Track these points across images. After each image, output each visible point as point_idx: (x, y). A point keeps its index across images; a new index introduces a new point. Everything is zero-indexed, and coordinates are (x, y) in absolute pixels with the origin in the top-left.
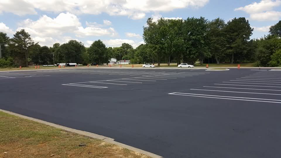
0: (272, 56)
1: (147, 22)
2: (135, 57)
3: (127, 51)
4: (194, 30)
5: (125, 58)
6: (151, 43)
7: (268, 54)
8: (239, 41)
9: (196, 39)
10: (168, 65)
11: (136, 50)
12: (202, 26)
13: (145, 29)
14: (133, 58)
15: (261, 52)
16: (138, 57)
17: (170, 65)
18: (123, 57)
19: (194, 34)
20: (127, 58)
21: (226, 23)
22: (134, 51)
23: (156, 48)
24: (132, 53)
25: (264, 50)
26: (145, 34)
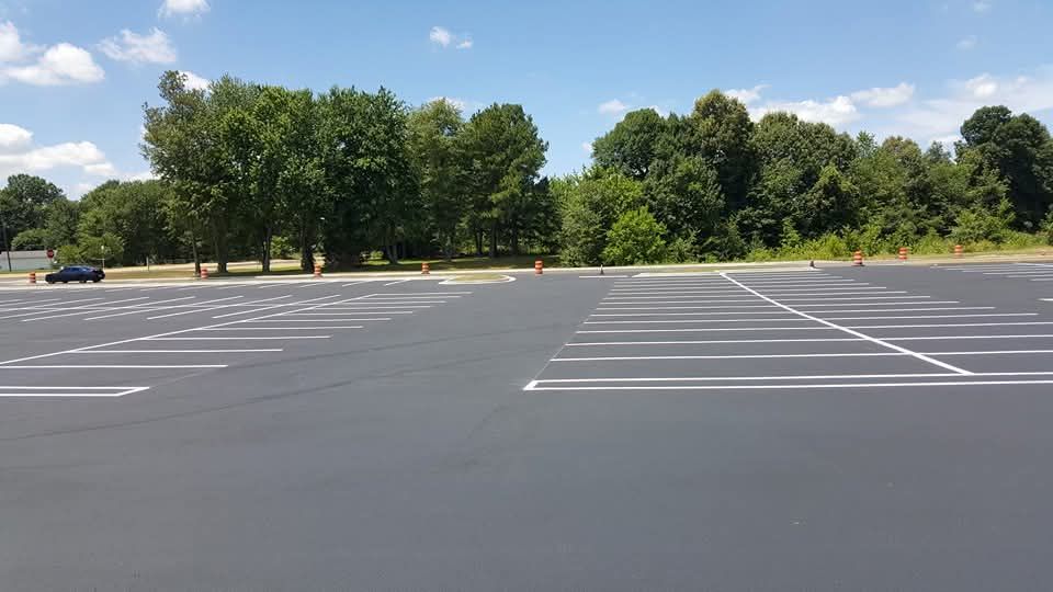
0: (609, 233)
1: (163, 86)
2: (86, 238)
3: (36, 207)
4: (362, 134)
5: (27, 243)
6: (182, 175)
7: (597, 227)
8: (511, 182)
9: (369, 167)
10: (261, 267)
11: (83, 207)
12: (385, 122)
13: (152, 114)
14: (73, 241)
15: (578, 218)
16: (100, 235)
17: (271, 267)
18: (16, 239)
19: (361, 151)
20: (39, 241)
21: (466, 117)
22: (74, 212)
23: (208, 196)
24: (64, 219)
25: (585, 211)
26: (155, 136)
